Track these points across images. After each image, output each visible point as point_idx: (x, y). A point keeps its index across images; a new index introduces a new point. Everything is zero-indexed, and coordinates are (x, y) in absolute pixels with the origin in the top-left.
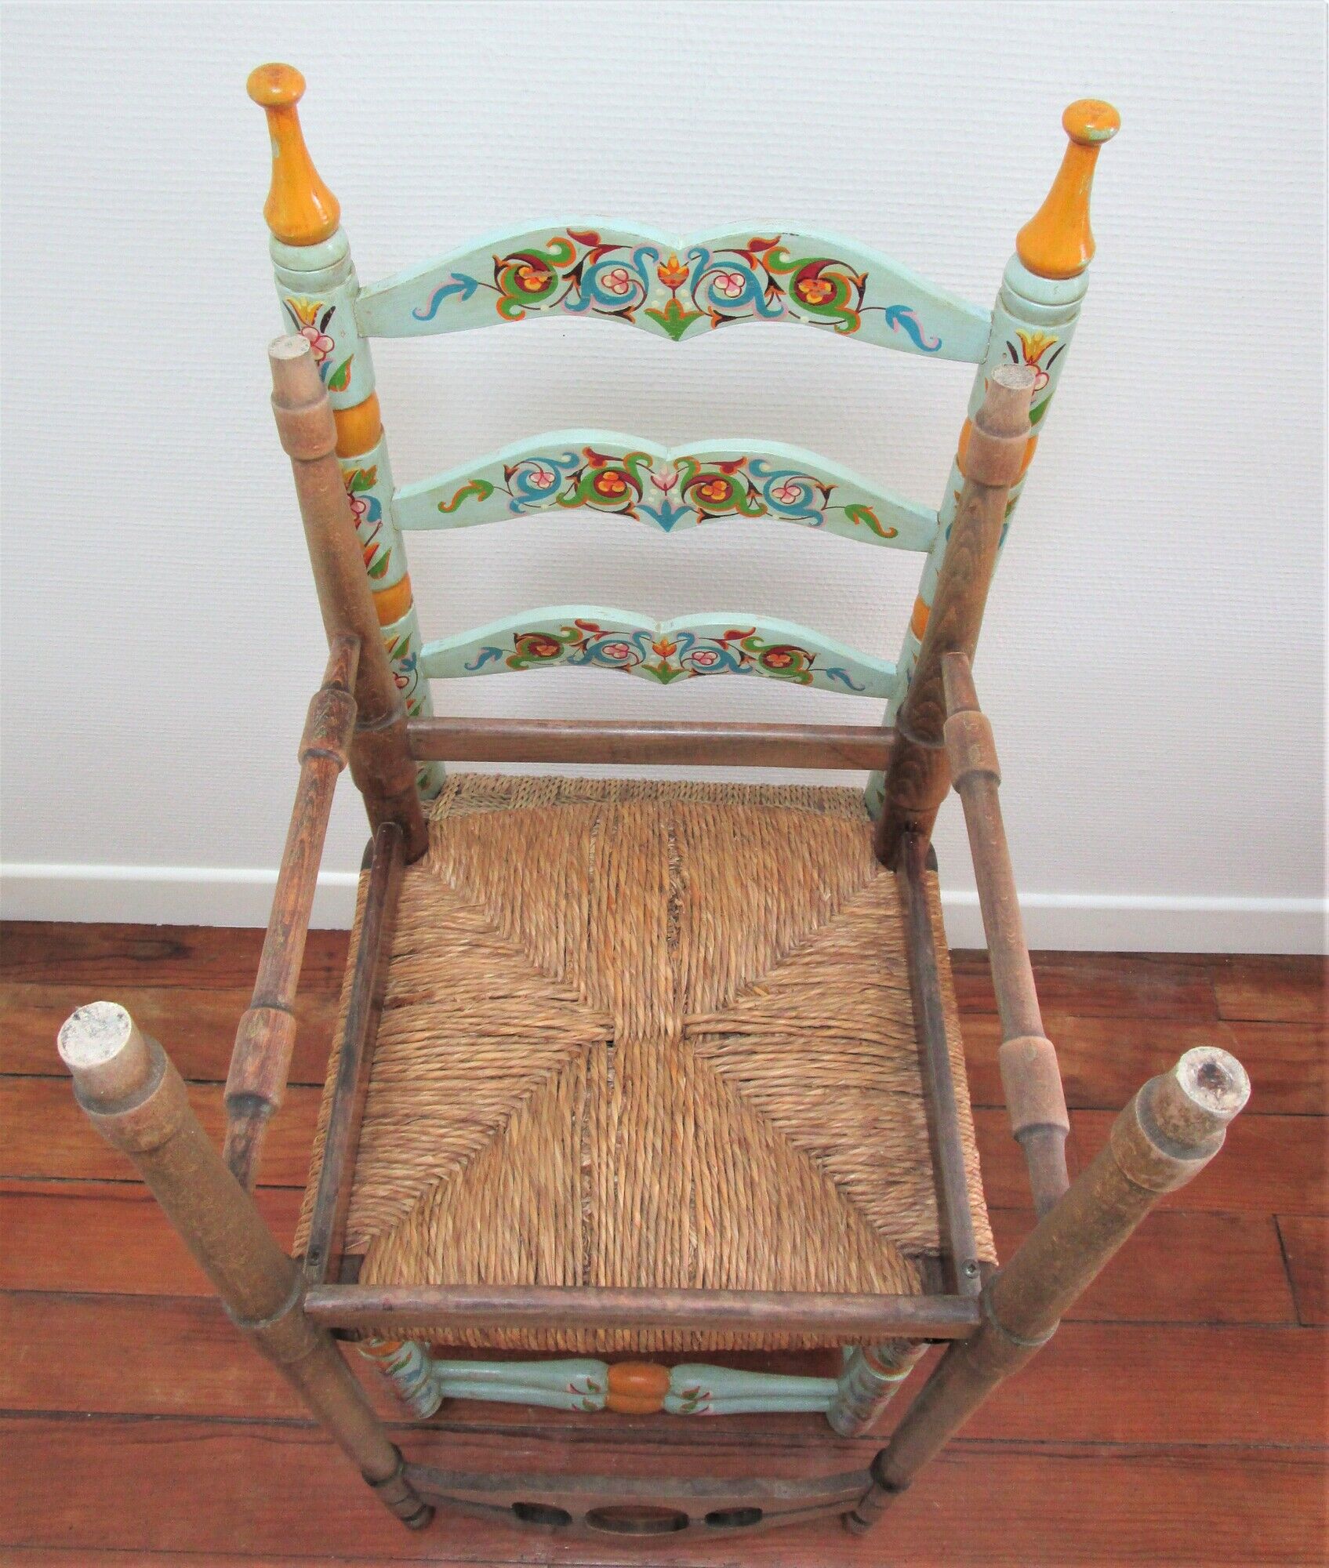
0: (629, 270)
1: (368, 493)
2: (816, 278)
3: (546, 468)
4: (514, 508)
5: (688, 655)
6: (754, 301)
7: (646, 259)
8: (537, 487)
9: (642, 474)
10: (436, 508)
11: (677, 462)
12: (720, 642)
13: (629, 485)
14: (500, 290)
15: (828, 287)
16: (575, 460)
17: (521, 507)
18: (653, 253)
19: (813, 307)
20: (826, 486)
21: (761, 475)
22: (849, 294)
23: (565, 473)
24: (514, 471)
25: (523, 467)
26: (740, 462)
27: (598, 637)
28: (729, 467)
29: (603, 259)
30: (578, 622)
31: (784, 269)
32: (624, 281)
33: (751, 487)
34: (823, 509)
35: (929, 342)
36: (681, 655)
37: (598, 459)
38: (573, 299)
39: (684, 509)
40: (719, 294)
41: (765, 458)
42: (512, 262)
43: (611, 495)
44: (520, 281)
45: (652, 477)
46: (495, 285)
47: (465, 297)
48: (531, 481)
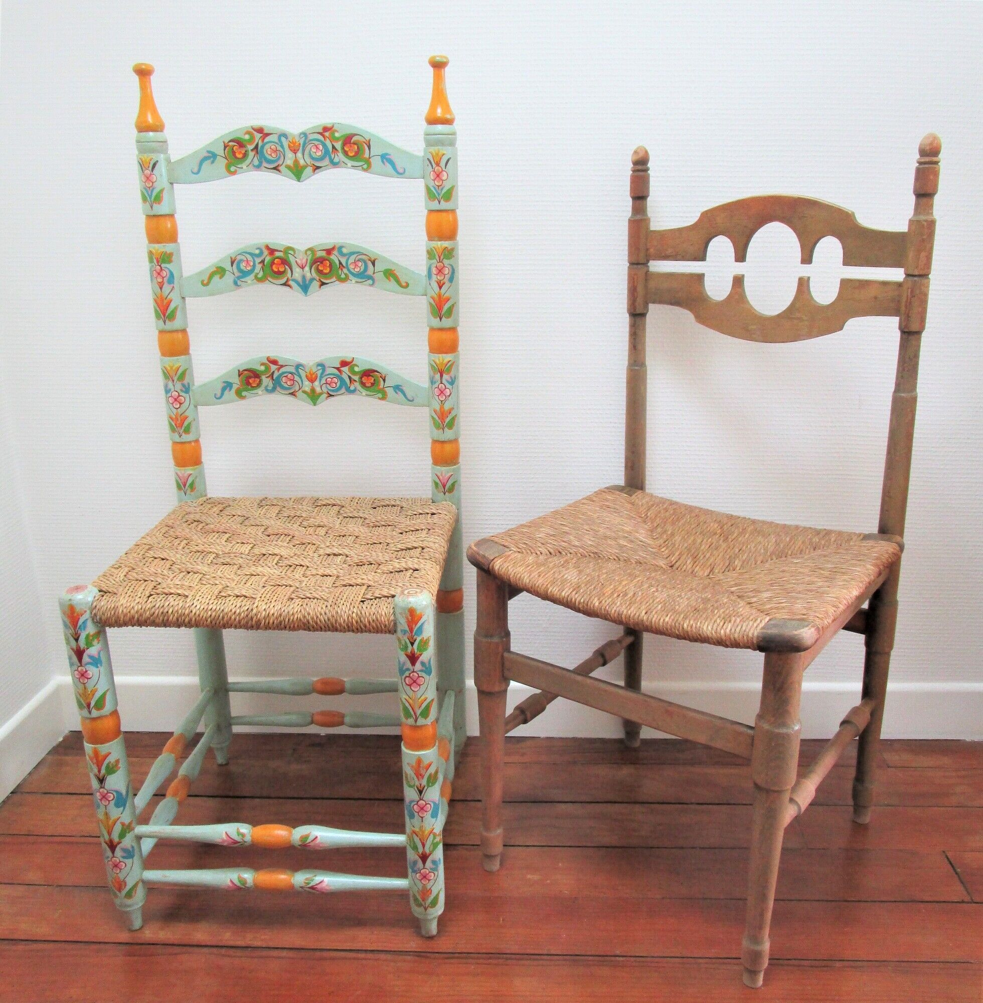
0: (277, 145)
1: (168, 266)
2: (350, 143)
3: (249, 258)
4: (236, 283)
5: (323, 381)
6: (327, 157)
7: (283, 139)
8: (245, 270)
9: (292, 260)
10: (200, 283)
11: (306, 251)
12: (338, 369)
13: (286, 267)
14: (226, 158)
15: (356, 147)
16: (261, 253)
17: (239, 282)
18: (285, 135)
19: (351, 158)
20: (373, 259)
21: (343, 255)
22: (364, 150)
23: (258, 260)
24: (235, 260)
25: (239, 257)
26: (333, 248)
27: (279, 369)
28: (329, 252)
29: (267, 140)
30: (268, 359)
31: (337, 140)
32: (276, 151)
33: (340, 263)
34: (374, 273)
35: (401, 171)
36: (320, 380)
37: (272, 251)
38: (256, 162)
39: (312, 280)
40: (314, 155)
41: (344, 245)
42: (231, 144)
43: (279, 273)
44: (234, 153)
45: (296, 262)
46: (224, 156)
47: (213, 162)
48: (243, 266)
